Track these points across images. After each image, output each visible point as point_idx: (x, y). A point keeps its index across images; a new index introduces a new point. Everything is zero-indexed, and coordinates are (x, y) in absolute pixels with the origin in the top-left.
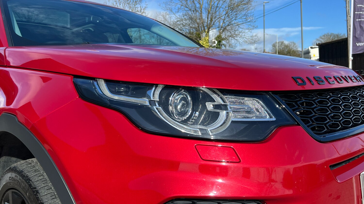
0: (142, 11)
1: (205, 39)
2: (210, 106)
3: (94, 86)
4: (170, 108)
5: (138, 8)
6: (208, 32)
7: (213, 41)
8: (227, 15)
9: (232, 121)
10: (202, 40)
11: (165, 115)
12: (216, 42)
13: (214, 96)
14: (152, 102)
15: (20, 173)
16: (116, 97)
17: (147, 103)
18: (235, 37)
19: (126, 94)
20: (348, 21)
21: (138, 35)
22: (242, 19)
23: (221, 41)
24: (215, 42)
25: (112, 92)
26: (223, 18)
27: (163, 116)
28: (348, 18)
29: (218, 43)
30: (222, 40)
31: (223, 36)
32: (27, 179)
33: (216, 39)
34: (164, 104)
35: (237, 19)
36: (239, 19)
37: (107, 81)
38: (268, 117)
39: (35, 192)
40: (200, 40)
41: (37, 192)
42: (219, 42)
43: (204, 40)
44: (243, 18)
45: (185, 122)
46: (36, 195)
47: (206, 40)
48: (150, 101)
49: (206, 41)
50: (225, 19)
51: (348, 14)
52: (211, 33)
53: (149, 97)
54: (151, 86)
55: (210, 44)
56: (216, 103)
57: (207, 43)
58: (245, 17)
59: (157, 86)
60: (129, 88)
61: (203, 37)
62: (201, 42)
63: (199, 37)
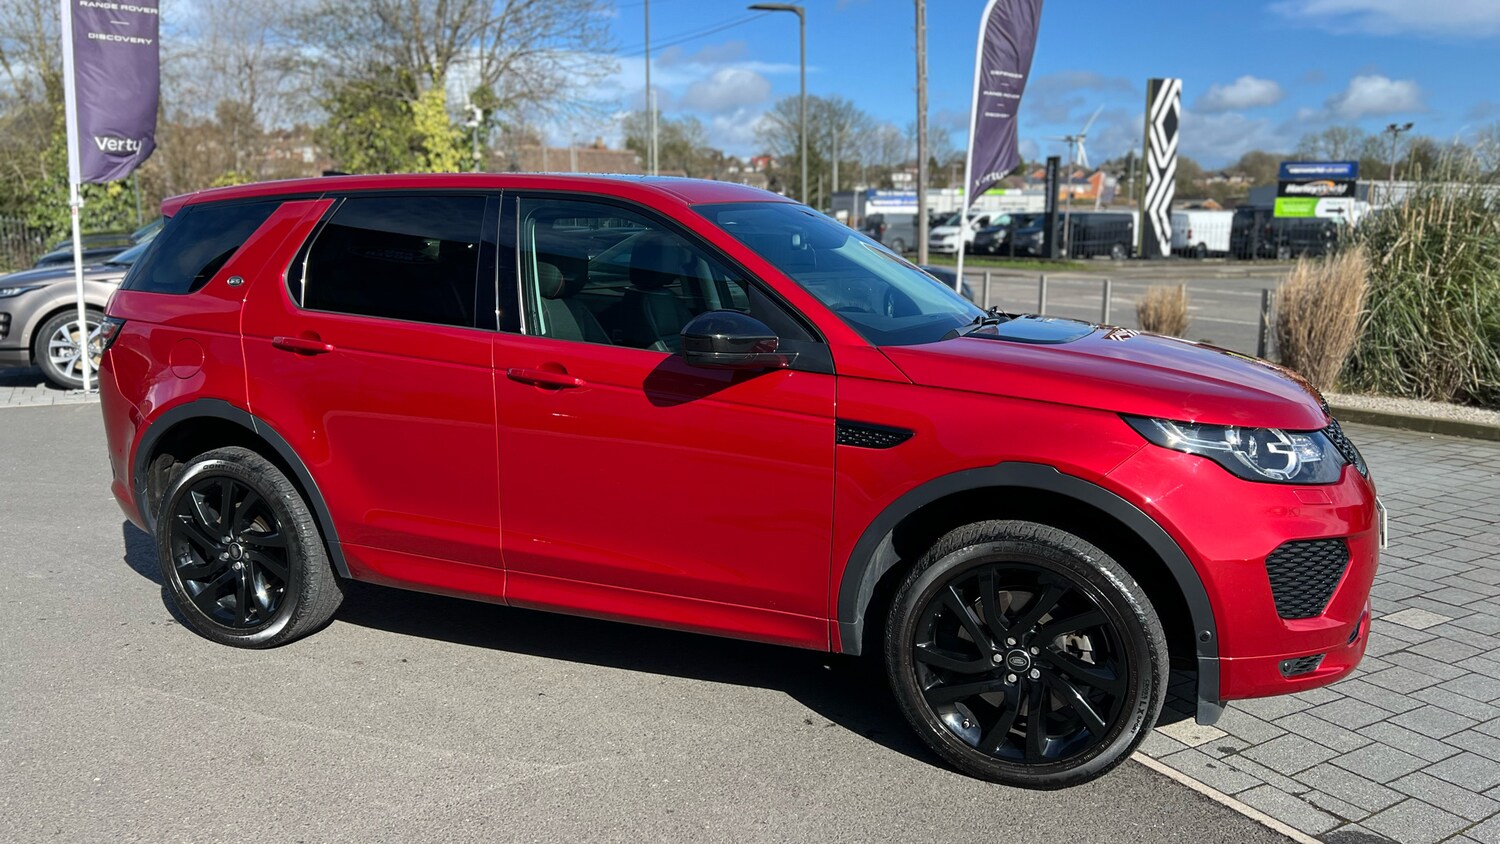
1: (434, 98)
6: (443, 72)
7: (468, 107)
10: (420, 99)
12: (478, 115)
18: (541, 98)
20: (921, 95)
22: (568, 37)
23: (493, 109)
24: (473, 113)
28: (921, 82)
29: (484, 117)
30: (497, 106)
31: (499, 92)
33: (475, 100)
35: (549, 36)
36: (557, 34)
40: (416, 98)
42: (488, 114)
43: (427, 101)
44: (572, 33)
47: (438, 101)
49: (438, 105)
50: (504, 26)
51: (921, 71)
52: (453, 75)
55: (455, 118)
57: (439, 112)
58: (578, 32)
61: (425, 89)
62: (417, 107)
63: (410, 86)
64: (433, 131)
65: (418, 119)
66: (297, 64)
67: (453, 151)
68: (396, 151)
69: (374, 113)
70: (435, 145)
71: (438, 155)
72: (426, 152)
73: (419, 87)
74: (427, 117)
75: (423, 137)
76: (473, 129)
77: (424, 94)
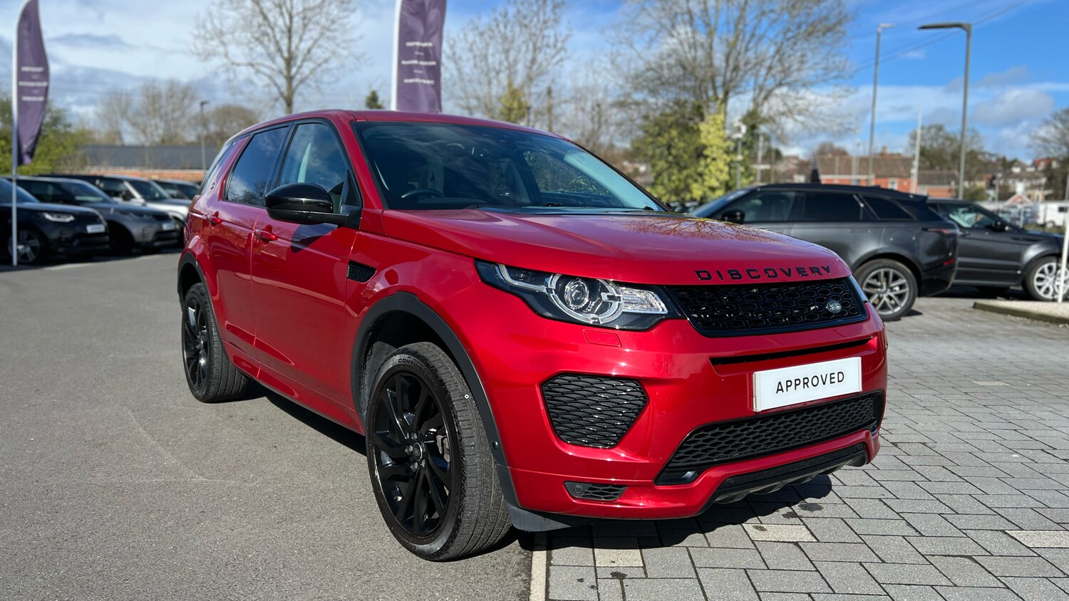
0: (559, 45)
1: (715, 120)
2: (604, 296)
3: (495, 270)
4: (566, 297)
5: (549, 37)
6: (725, 100)
7: (736, 124)
8: (777, 57)
9: (623, 313)
10: (706, 121)
11: (560, 302)
12: (744, 129)
13: (608, 287)
14: (549, 290)
15: (415, 354)
16: (516, 283)
17: (545, 291)
19: (525, 280)
21: (546, 105)
22: (818, 69)
23: (758, 124)
24: (740, 129)
25: (512, 278)
26: (767, 63)
27: (559, 303)
29: (748, 131)
30: (761, 123)
31: (765, 110)
32: (424, 360)
33: (744, 121)
34: (560, 292)
35: (803, 69)
37: (507, 267)
38: (661, 310)
39: (433, 371)
40: (703, 121)
41: (436, 370)
42: (752, 128)
43: (710, 122)
44: (820, 65)
45: (579, 311)
46: (435, 373)
47: (719, 122)
48: (547, 289)
49: (718, 125)
50: (774, 67)
52: (733, 102)
53: (546, 285)
54: (549, 274)
55: (728, 132)
56: (610, 294)
57: (718, 129)
58: (825, 65)
59: (554, 274)
60: (528, 275)
61: (710, 114)
62: (703, 127)
63: (699, 113)
64: (712, 142)
65: (703, 135)
66: (630, 104)
67: (725, 156)
68: (686, 157)
69: (674, 133)
70: (712, 152)
71: (714, 159)
72: (706, 157)
73: (706, 114)
74: (709, 133)
75: (705, 147)
76: (738, 139)
77: (708, 118)
